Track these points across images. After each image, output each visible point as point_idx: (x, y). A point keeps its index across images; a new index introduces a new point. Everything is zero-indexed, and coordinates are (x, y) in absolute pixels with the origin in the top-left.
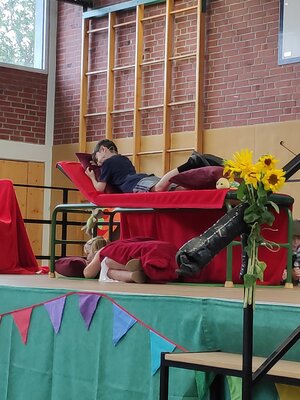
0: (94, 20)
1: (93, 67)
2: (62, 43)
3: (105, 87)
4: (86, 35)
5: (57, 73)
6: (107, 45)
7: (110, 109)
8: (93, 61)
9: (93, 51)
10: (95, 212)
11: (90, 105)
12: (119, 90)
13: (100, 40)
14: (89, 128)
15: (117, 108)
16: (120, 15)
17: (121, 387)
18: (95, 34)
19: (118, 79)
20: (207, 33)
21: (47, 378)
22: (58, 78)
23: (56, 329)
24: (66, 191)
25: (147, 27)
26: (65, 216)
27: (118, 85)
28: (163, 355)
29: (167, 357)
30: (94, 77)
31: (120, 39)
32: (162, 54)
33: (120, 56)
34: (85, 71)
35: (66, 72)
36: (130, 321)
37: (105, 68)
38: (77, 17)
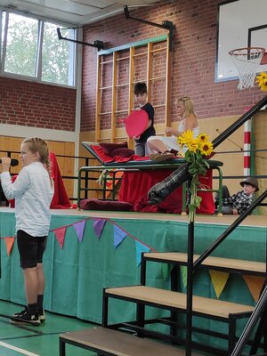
0: (104, 56)
1: (104, 85)
2: (86, 70)
3: (111, 97)
4: (100, 66)
5: (82, 89)
6: (112, 71)
7: (114, 110)
8: (104, 81)
9: (104, 75)
10: (104, 171)
11: (102, 108)
12: (119, 99)
13: (108, 68)
14: (101, 121)
15: (118, 109)
16: (120, 53)
17: (119, 273)
18: (105, 65)
19: (119, 92)
20: (172, 64)
21: (75, 269)
22: (82, 92)
23: (80, 239)
24: (87, 159)
25: (137, 60)
26: (87, 174)
27: (119, 95)
28: (143, 254)
29: (145, 255)
30: (104, 91)
31: (120, 68)
32: (145, 77)
33: (120, 78)
34: (99, 87)
35: (87, 88)
36: (124, 234)
37: (111, 86)
38: (94, 55)
